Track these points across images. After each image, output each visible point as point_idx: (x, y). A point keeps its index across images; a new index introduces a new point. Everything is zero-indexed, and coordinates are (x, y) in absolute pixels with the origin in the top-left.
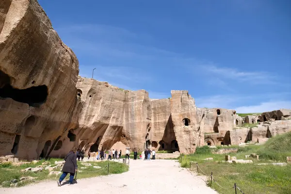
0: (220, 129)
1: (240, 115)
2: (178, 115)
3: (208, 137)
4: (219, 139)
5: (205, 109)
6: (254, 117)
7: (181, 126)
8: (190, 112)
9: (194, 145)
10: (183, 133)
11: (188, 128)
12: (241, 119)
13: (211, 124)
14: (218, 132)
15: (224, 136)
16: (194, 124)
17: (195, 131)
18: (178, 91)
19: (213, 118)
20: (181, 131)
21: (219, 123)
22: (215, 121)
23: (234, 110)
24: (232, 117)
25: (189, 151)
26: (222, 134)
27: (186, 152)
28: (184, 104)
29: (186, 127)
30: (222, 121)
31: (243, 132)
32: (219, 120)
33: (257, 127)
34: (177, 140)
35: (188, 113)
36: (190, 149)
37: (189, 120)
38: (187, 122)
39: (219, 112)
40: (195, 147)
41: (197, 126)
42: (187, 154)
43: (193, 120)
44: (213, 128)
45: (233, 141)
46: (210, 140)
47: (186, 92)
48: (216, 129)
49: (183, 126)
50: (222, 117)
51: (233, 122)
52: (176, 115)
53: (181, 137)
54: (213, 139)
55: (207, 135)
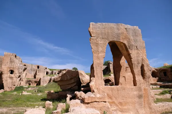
0: (37, 77)
1: (50, 70)
2: (7, 68)
3: (30, 81)
4: (36, 82)
5: (31, 65)
6: (56, 71)
7: (7, 74)
8: (15, 66)
9: (14, 85)
10: (8, 78)
11: (12, 75)
12: (50, 72)
13: (33, 74)
14: (36, 78)
15: (38, 80)
16: (16, 74)
17: (16, 77)
18: (9, 53)
19: (34, 70)
20: (7, 77)
21: (37, 73)
22: (35, 72)
23: (46, 67)
24: (44, 70)
25: (10, 89)
26: (37, 79)
27: (8, 90)
28: (12, 62)
29: (11, 75)
30: (39, 72)
31: (48, 79)
32: (37, 72)
33: (54, 76)
34: (3, 82)
35: (13, 67)
36: (11, 88)
37: (14, 71)
38: (12, 72)
39: (38, 67)
40: (15, 86)
41: (18, 75)
42: (9, 90)
43: (16, 71)
44: (33, 76)
45: (42, 83)
46: (30, 83)
47: (14, 54)
48: (35, 77)
49: (9, 74)
50: (39, 70)
51: (44, 73)
52: (5, 68)
53: (6, 81)
54: (33, 82)
55: (29, 80)
